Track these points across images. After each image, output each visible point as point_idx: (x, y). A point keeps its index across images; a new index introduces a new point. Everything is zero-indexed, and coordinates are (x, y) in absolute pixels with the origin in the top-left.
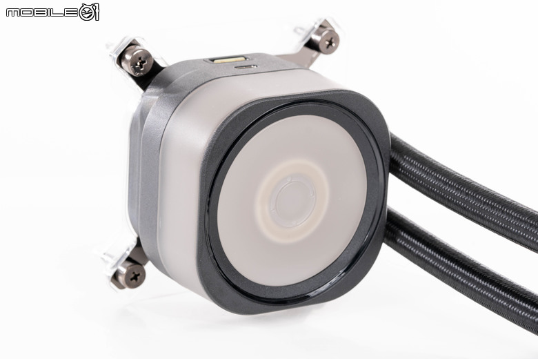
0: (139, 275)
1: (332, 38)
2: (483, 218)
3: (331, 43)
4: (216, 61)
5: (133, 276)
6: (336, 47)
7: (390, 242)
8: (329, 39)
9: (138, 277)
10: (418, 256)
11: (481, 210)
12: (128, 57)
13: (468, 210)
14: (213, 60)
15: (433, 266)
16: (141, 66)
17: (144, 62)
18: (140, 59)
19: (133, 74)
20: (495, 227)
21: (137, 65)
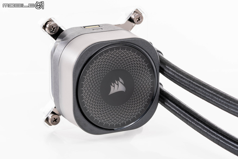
0: (57, 119)
1: (139, 17)
2: (195, 92)
3: (139, 20)
4: (86, 27)
5: (54, 120)
6: (142, 21)
7: (163, 104)
8: (138, 18)
9: (57, 120)
10: (173, 110)
11: (194, 88)
12: (47, 26)
13: (190, 89)
14: (84, 27)
15: (178, 114)
16: (53, 30)
17: (55, 28)
18: (53, 27)
19: (50, 33)
20: (200, 96)
21: (51, 29)
